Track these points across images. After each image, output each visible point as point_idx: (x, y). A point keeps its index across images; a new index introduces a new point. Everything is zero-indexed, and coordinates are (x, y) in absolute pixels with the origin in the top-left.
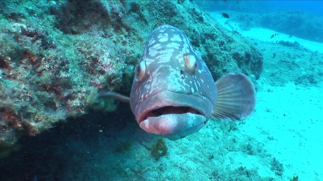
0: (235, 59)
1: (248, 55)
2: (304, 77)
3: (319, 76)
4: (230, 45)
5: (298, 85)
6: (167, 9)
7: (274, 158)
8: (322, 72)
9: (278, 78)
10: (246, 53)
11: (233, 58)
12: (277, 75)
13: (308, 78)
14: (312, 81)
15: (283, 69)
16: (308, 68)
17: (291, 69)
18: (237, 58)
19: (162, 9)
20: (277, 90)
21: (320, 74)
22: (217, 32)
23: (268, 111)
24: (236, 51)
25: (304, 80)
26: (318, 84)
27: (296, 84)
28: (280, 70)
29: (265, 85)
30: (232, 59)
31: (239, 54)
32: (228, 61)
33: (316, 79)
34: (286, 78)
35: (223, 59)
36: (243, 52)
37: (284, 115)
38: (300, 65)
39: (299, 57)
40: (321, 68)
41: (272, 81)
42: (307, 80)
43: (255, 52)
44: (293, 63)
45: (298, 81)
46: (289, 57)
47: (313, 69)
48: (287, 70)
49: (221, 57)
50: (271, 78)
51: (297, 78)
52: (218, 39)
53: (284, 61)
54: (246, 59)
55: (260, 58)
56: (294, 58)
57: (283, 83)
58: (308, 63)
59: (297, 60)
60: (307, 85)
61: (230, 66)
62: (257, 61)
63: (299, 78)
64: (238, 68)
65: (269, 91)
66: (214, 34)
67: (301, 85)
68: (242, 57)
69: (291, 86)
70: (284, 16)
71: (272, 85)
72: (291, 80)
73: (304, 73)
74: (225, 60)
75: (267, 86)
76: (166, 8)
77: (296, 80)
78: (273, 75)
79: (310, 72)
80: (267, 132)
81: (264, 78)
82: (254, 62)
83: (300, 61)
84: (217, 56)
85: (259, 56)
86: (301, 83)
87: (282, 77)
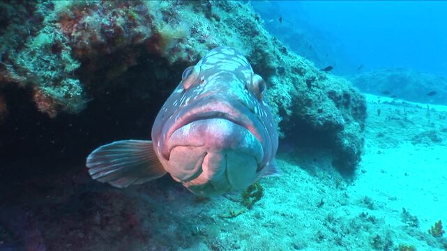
0: (332, 98)
1: (346, 96)
2: (423, 135)
3: (442, 133)
4: (323, 83)
5: (417, 145)
6: (248, 27)
7: (404, 209)
8: (445, 127)
9: (388, 139)
10: (344, 91)
11: (329, 97)
12: (387, 135)
13: (429, 135)
14: (436, 140)
15: (393, 128)
16: (427, 124)
17: (404, 127)
18: (334, 97)
19: (242, 27)
20: (390, 152)
21: (444, 130)
22: (305, 66)
23: (383, 172)
24: (331, 89)
25: (423, 138)
26: (443, 142)
27: (414, 144)
28: (390, 129)
29: (372, 148)
30: (328, 99)
31: (335, 92)
32: (323, 100)
33: (439, 137)
34: (399, 138)
35: (316, 98)
36: (340, 90)
37: (406, 174)
38: (414, 122)
39: (412, 113)
40: (444, 124)
41: (380, 142)
42: (427, 137)
43: (355, 94)
44: (405, 119)
45: (416, 140)
46: (399, 114)
47: (433, 125)
48: (398, 128)
49: (314, 95)
50: (378, 139)
51: (414, 136)
52: (307, 74)
53: (393, 119)
54: (345, 100)
55: (363, 101)
56: (405, 114)
57: (396, 144)
58: (425, 119)
59: (410, 117)
60: (429, 145)
61: (327, 105)
62: (358, 105)
63: (417, 137)
64: (336, 108)
65: (379, 153)
66: (302, 68)
67: (422, 145)
68: (340, 96)
69: (407, 147)
70: (382, 75)
71: (382, 148)
72: (406, 140)
73: (422, 130)
74: (319, 98)
75: (375, 149)
76: (246, 26)
77: (413, 139)
78: (380, 135)
79: (430, 129)
80: (386, 193)
81: (370, 140)
82: (355, 106)
83: (413, 118)
84: (309, 95)
85: (360, 99)
86: (420, 142)
87: (394, 137)
